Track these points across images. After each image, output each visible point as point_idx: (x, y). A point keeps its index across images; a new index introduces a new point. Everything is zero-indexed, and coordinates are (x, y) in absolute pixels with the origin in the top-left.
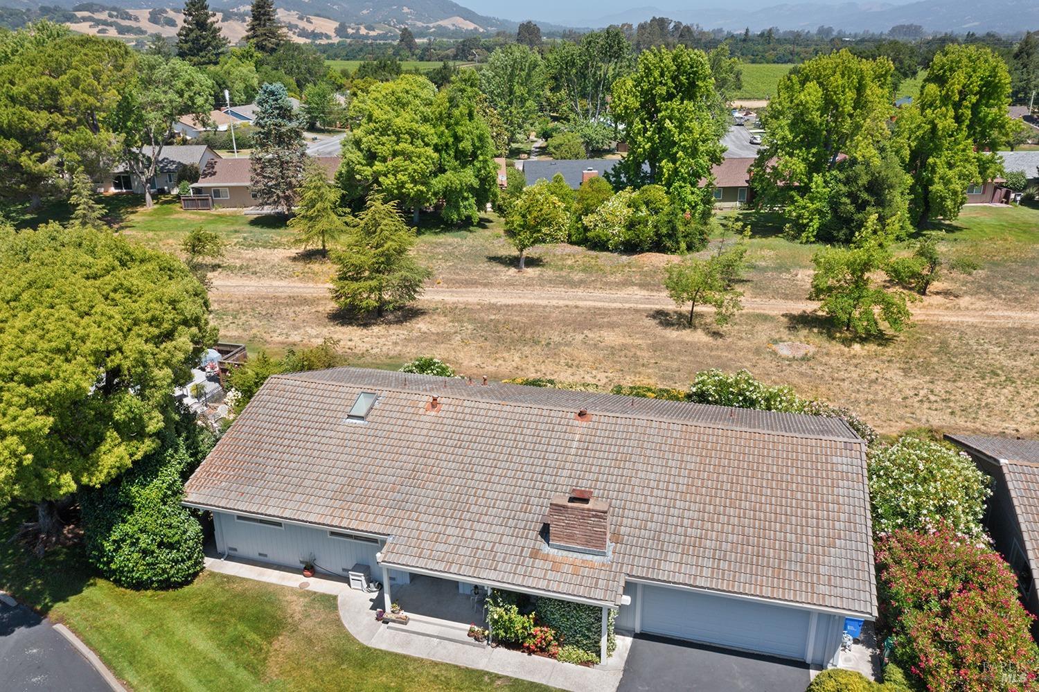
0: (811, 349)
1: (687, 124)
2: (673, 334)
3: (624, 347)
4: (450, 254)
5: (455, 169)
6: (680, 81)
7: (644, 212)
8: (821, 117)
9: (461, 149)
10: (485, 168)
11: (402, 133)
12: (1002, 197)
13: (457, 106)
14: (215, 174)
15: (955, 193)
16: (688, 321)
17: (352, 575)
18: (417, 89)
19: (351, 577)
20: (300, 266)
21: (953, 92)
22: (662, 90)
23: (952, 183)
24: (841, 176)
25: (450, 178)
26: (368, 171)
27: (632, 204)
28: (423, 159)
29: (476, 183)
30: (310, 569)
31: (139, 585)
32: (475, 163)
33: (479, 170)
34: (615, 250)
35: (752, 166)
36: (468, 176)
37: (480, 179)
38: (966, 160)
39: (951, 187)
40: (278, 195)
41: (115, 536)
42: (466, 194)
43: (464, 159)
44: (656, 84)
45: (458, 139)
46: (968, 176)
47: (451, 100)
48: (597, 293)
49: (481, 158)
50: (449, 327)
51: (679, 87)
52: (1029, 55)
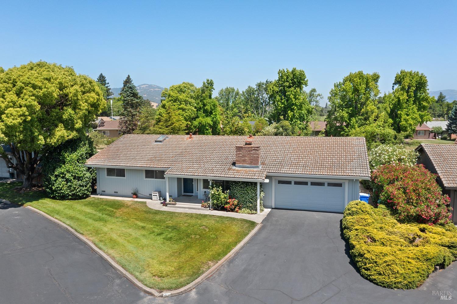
1: (297, 96)
5: (203, 117)
6: (294, 81)
7: (281, 131)
8: (352, 95)
9: (205, 109)
10: (215, 118)
11: (181, 101)
12: (433, 136)
13: (205, 93)
14: (104, 126)
15: (411, 125)
17: (153, 193)
18: (189, 87)
19: (153, 194)
21: (405, 85)
22: (287, 84)
23: (409, 121)
24: (362, 118)
25: (201, 120)
27: (276, 128)
28: (190, 111)
29: (211, 123)
30: (136, 195)
31: (64, 197)
32: (212, 115)
33: (213, 119)
35: (326, 119)
36: (209, 120)
37: (213, 122)
38: (414, 112)
39: (409, 122)
40: (130, 128)
41: (56, 173)
42: (207, 128)
43: (208, 113)
44: (285, 81)
45: (204, 105)
46: (415, 118)
49: (214, 113)
51: (294, 83)
52: (442, 101)
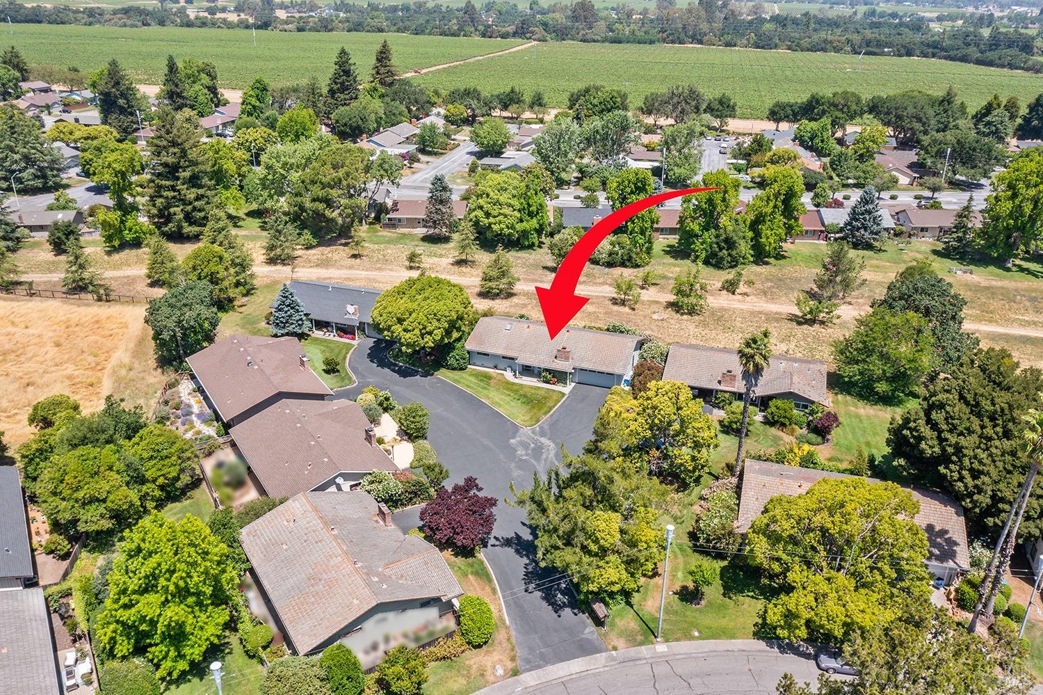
0: (666, 316)
2: (616, 308)
3: (595, 312)
4: (525, 264)
5: (528, 220)
7: (617, 248)
9: (531, 210)
11: (503, 204)
12: (824, 237)
14: (398, 210)
16: (623, 303)
19: (508, 370)
20: (456, 268)
22: (628, 190)
24: (715, 234)
25: (525, 225)
26: (486, 221)
27: (612, 244)
28: (513, 217)
29: (537, 226)
30: (496, 367)
31: (454, 369)
32: (538, 217)
33: (540, 220)
34: (603, 265)
36: (534, 223)
37: (540, 224)
41: (450, 356)
42: (532, 232)
43: (531, 215)
44: (625, 187)
45: (529, 206)
47: (527, 186)
48: (591, 288)
50: (526, 302)
51: (637, 188)
